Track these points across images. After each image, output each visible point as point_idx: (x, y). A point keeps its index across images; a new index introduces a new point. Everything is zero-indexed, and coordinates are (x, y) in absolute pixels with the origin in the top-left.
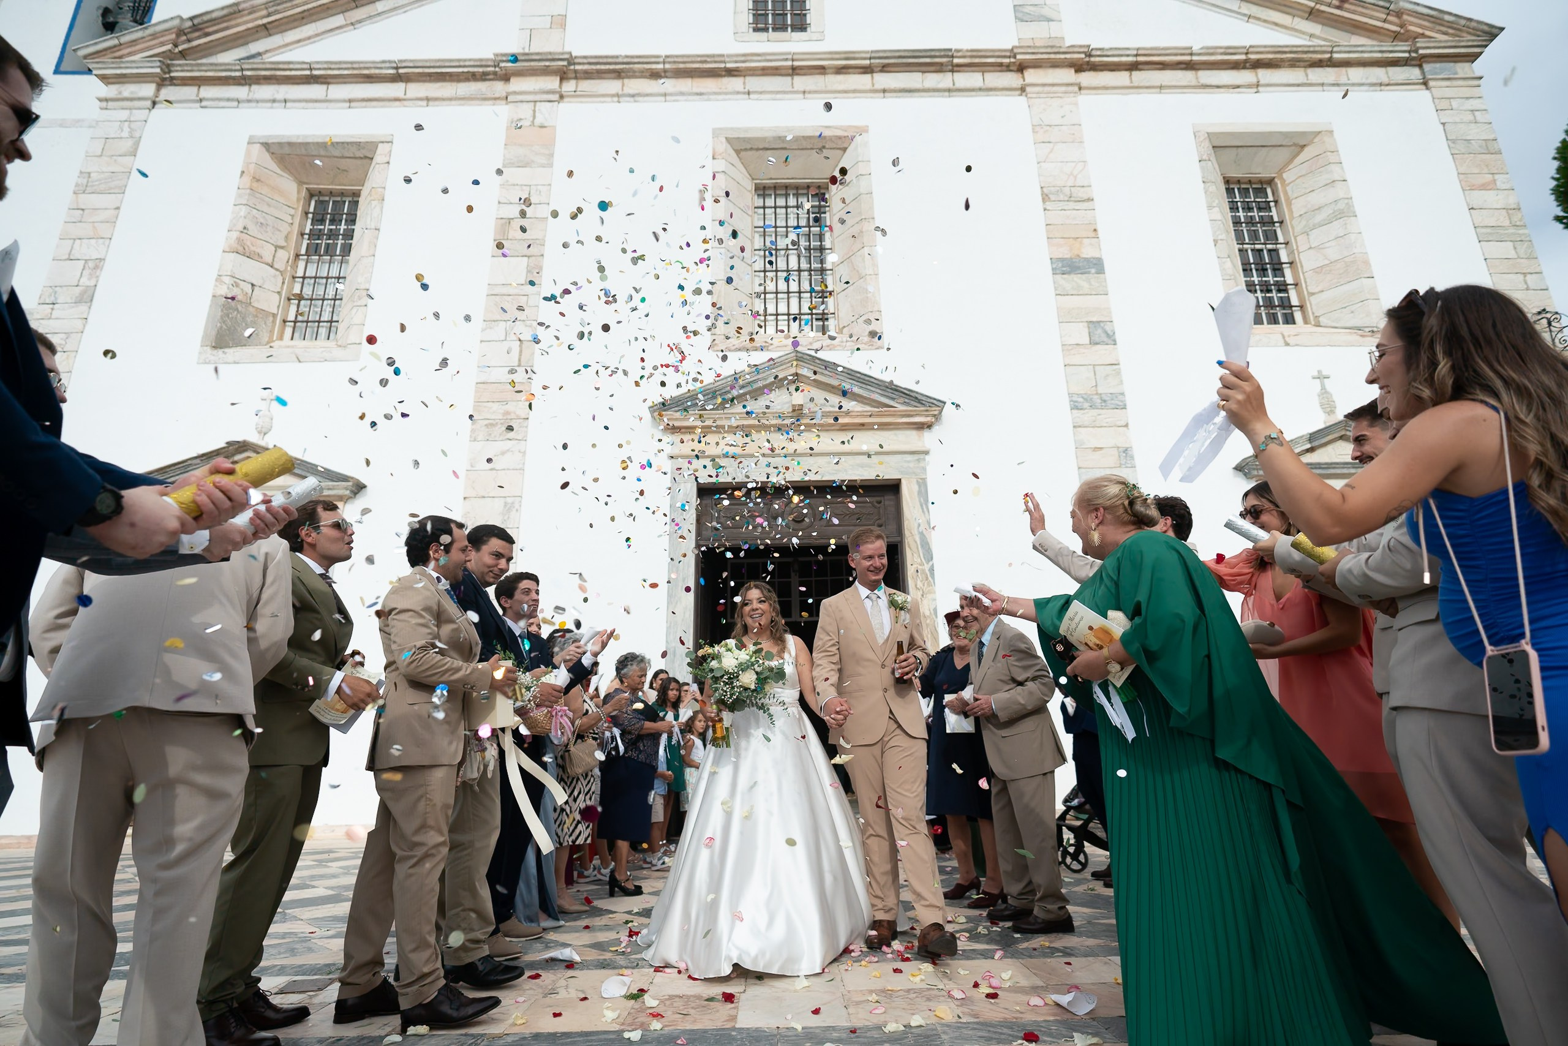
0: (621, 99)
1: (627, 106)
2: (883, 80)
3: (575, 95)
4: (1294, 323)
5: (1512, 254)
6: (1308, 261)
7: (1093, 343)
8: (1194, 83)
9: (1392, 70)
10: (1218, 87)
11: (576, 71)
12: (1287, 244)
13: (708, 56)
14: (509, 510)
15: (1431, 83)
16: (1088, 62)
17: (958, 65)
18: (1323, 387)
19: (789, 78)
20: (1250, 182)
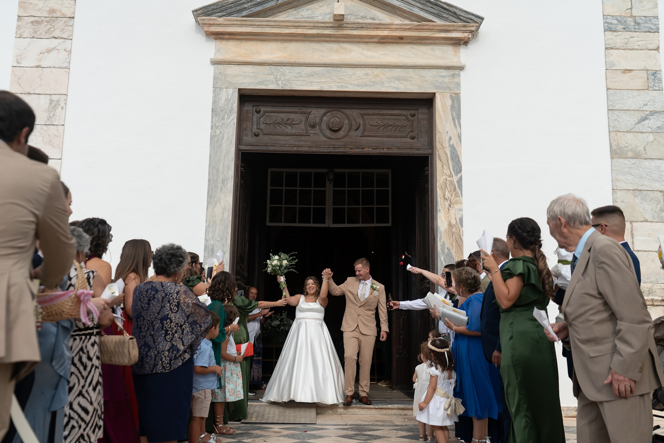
14: (55, 108)
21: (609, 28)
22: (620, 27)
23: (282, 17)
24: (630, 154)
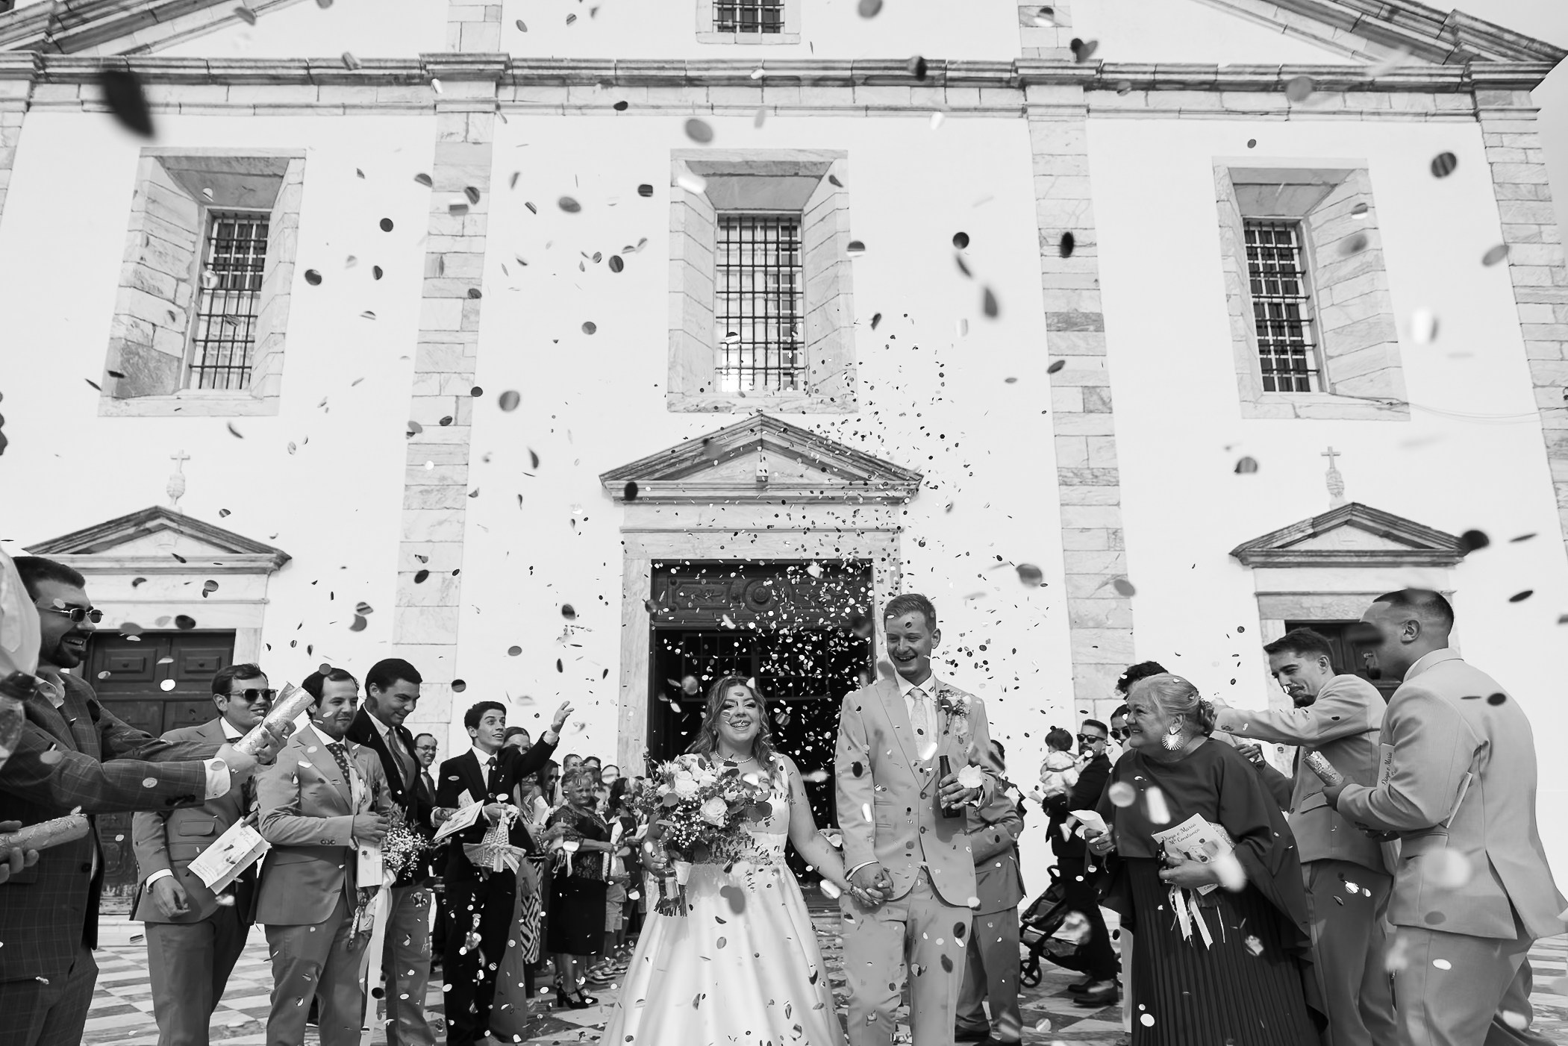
0: (567, 112)
1: (573, 119)
2: (866, 95)
3: (514, 104)
4: (1309, 390)
5: (1550, 318)
6: (1329, 319)
7: (1087, 411)
8: (1217, 107)
9: (1441, 97)
10: (1244, 113)
11: (514, 77)
12: (1307, 298)
13: (666, 62)
14: (448, 587)
15: (1482, 115)
16: (1099, 80)
17: (952, 79)
18: (1332, 466)
19: (759, 90)
20: (1272, 224)
21: (1064, 483)
22: (1076, 480)
23: (699, 478)
24: (1091, 624)
